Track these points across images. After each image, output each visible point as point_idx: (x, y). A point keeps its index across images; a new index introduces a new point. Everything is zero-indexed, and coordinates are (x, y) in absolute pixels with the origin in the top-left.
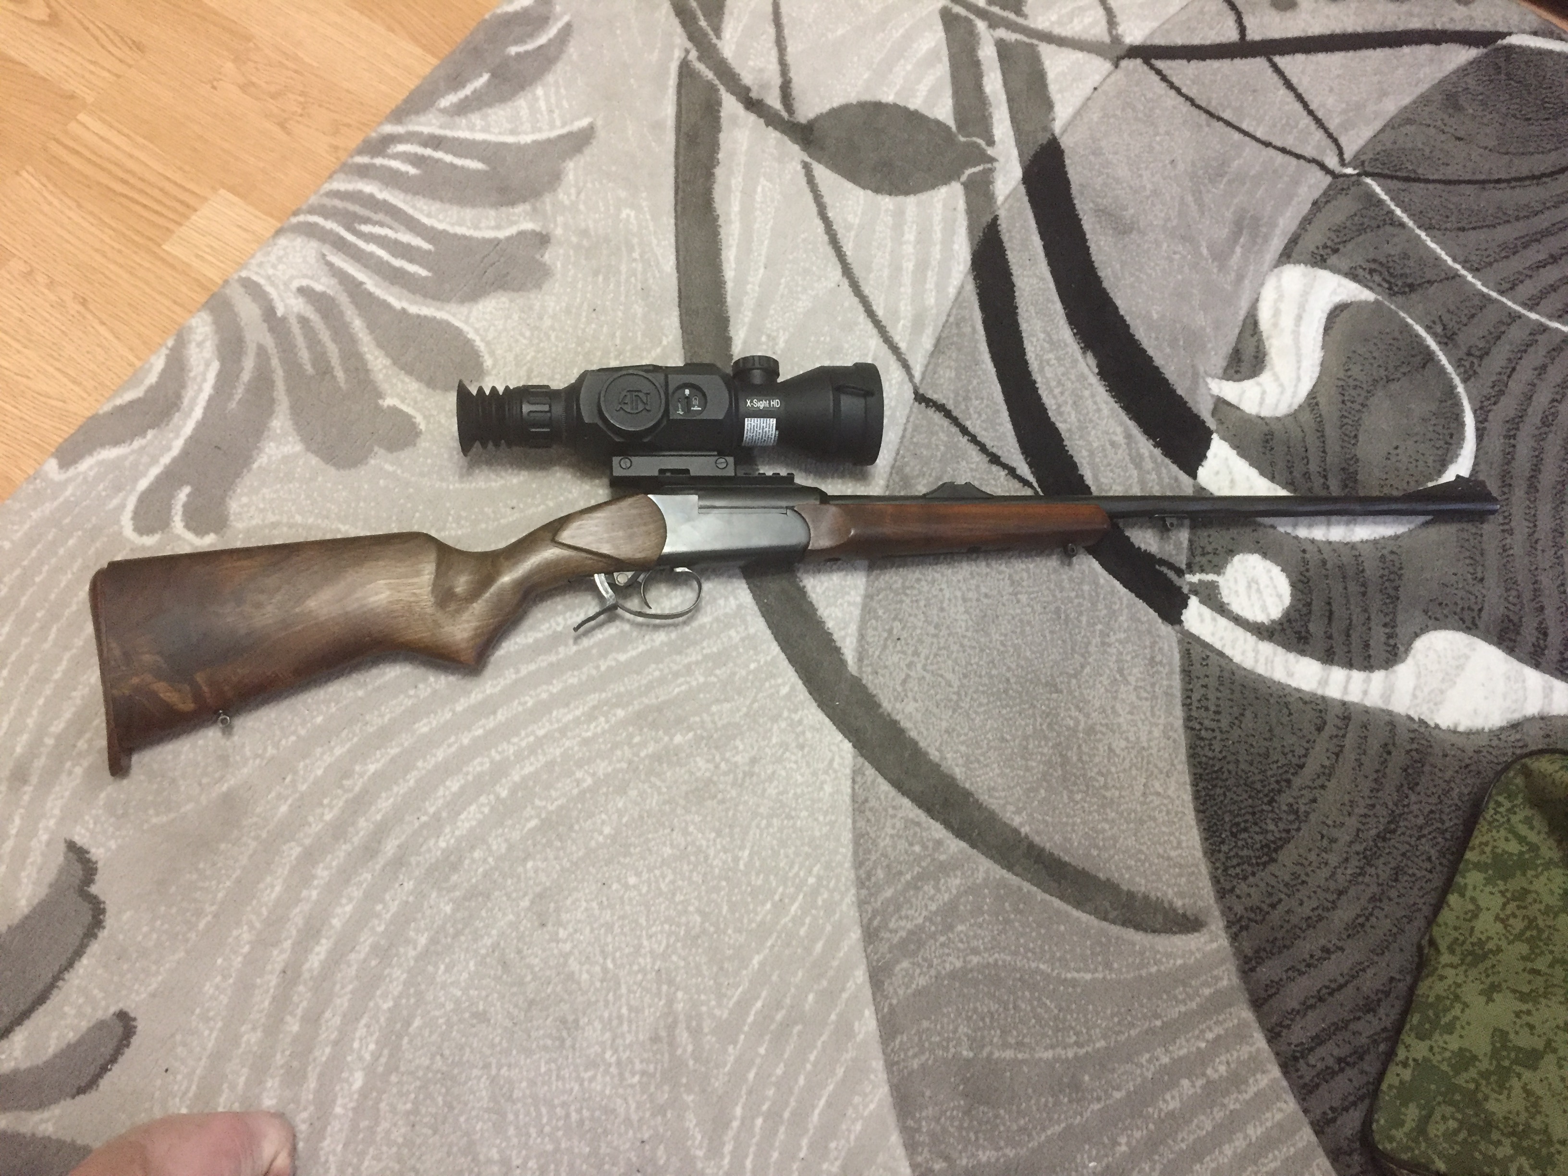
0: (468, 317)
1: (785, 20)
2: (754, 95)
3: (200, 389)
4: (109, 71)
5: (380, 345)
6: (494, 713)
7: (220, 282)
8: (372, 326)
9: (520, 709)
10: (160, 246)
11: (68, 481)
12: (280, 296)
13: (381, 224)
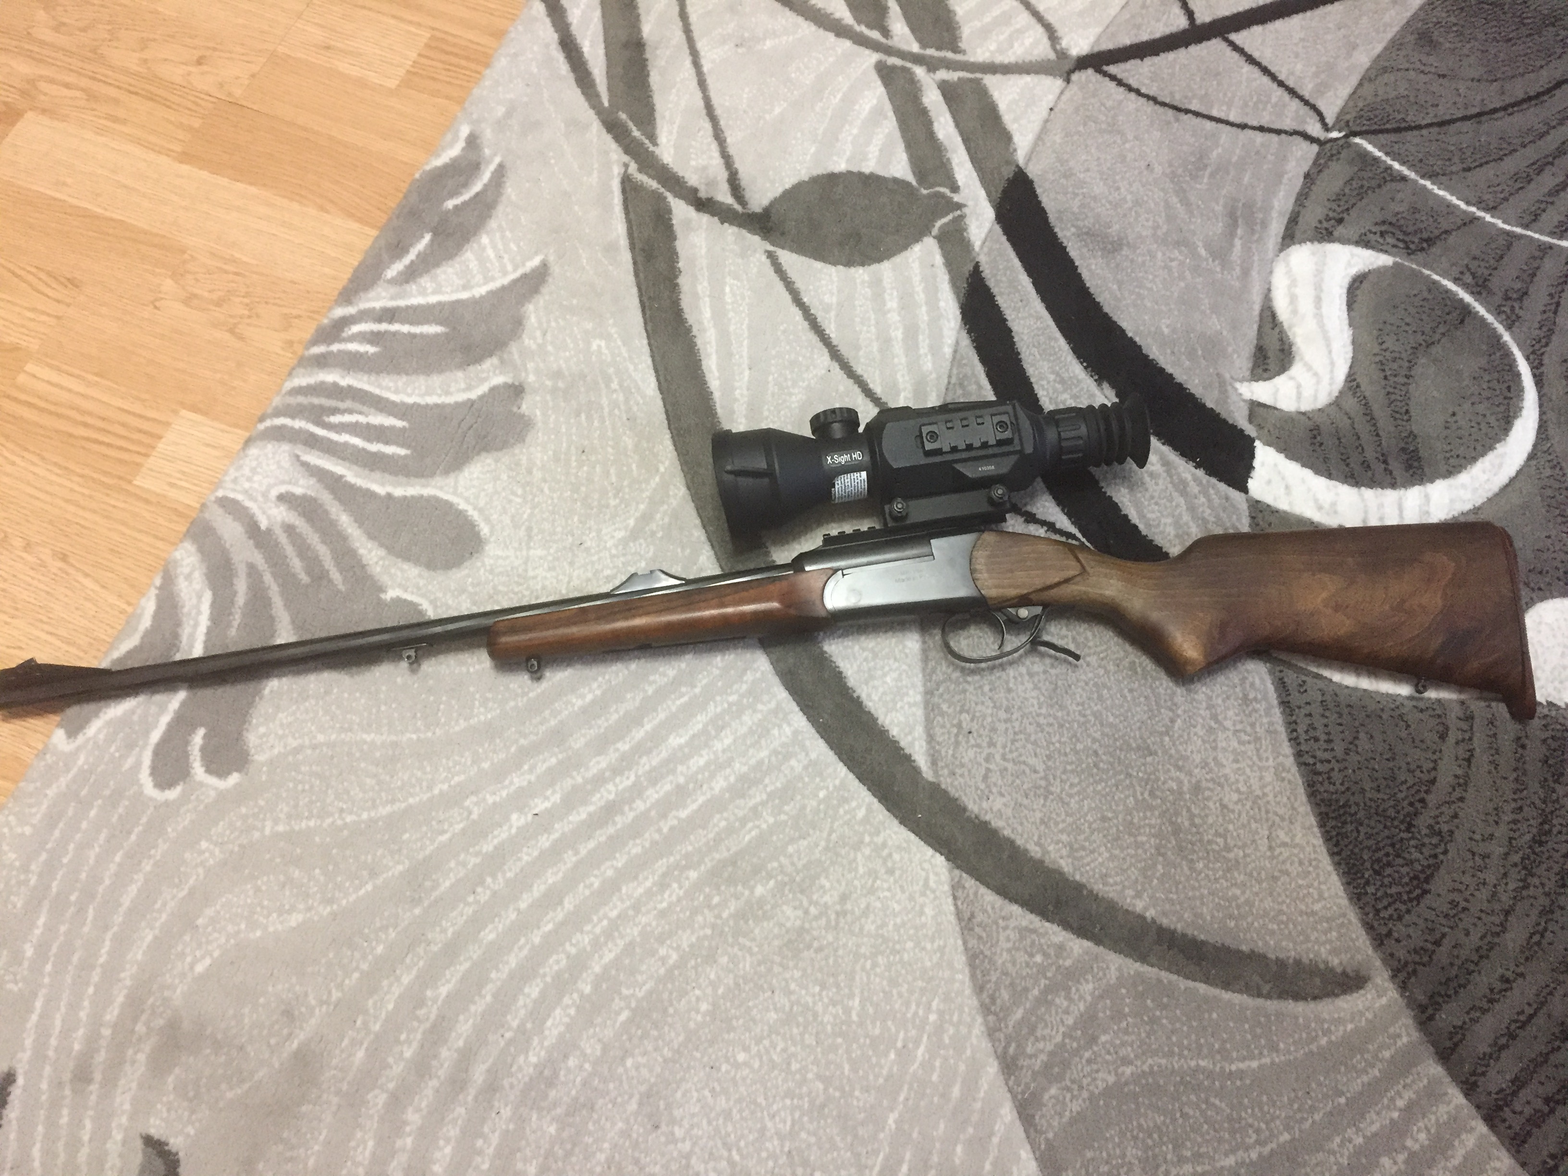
0: (456, 488)
1: (718, 112)
2: (703, 194)
3: (196, 625)
4: (48, 315)
5: (371, 537)
6: (561, 902)
7: (198, 506)
8: (359, 520)
9: (587, 892)
10: (130, 482)
11: (78, 749)
12: (260, 508)
13: (350, 411)
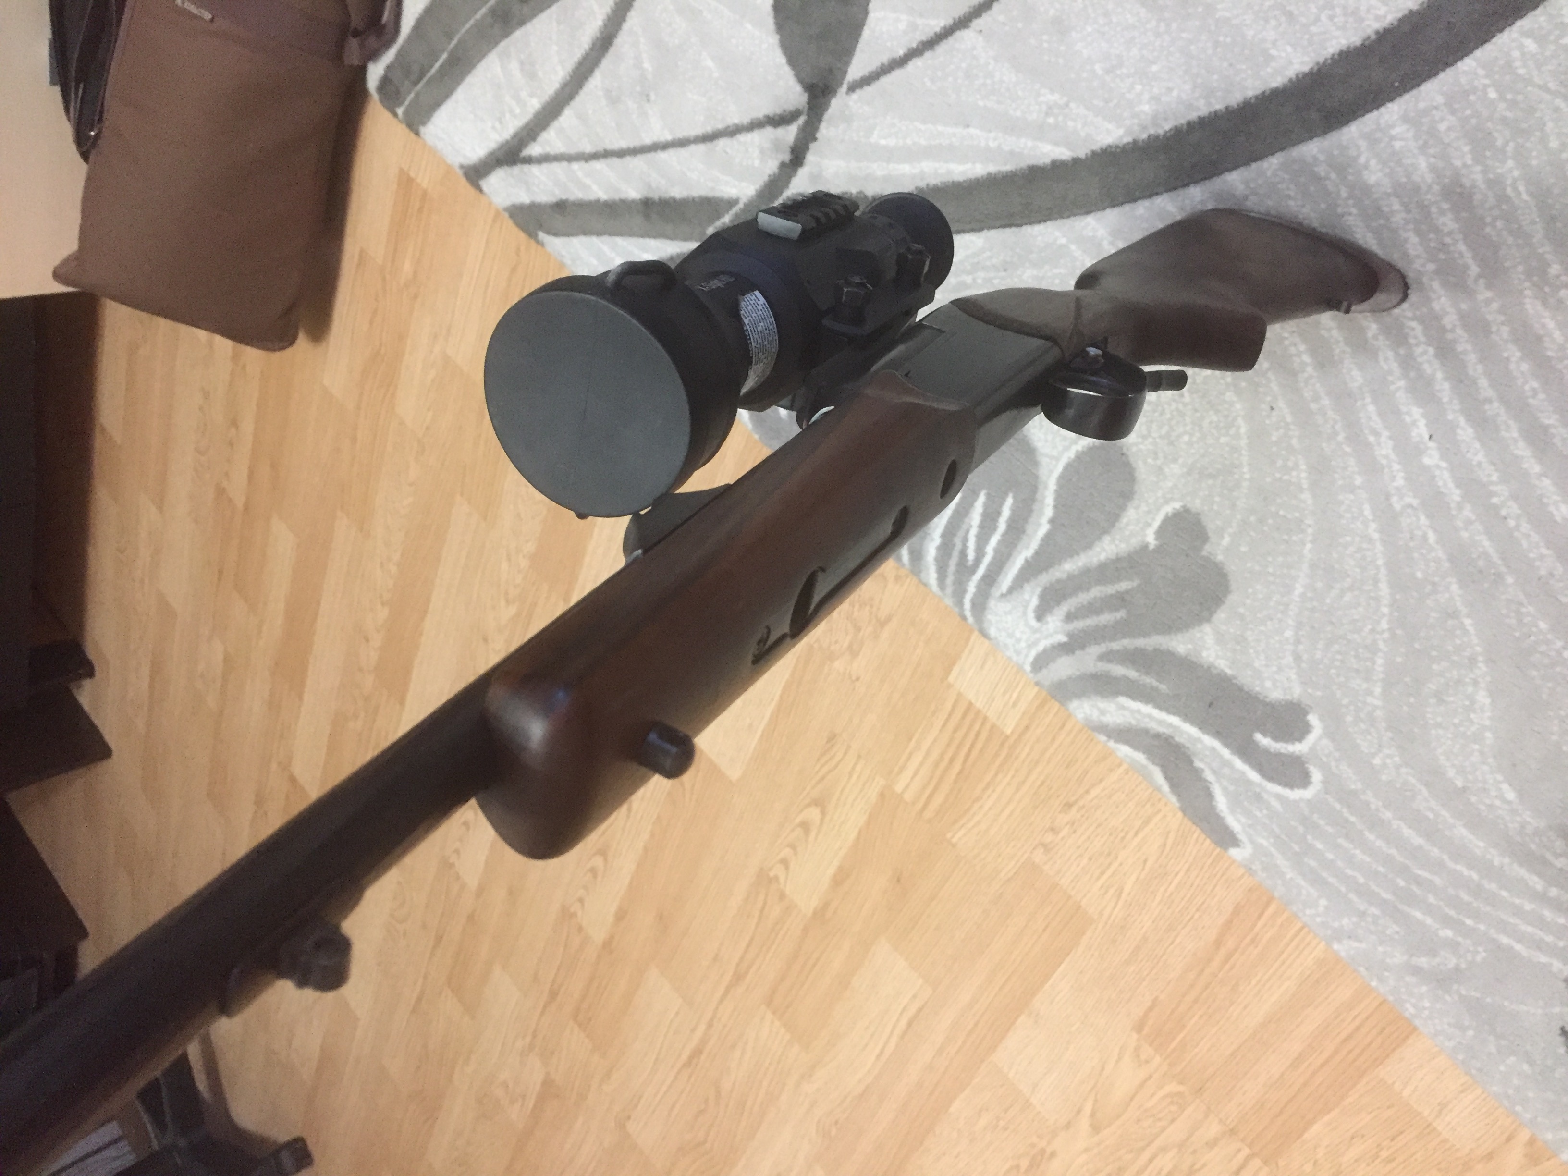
0: (1052, 458)
2: (787, 157)
3: (1150, 716)
5: (1089, 546)
7: (1036, 689)
8: (1071, 553)
10: (1007, 737)
11: (1252, 842)
12: (1046, 637)
13: (965, 540)
